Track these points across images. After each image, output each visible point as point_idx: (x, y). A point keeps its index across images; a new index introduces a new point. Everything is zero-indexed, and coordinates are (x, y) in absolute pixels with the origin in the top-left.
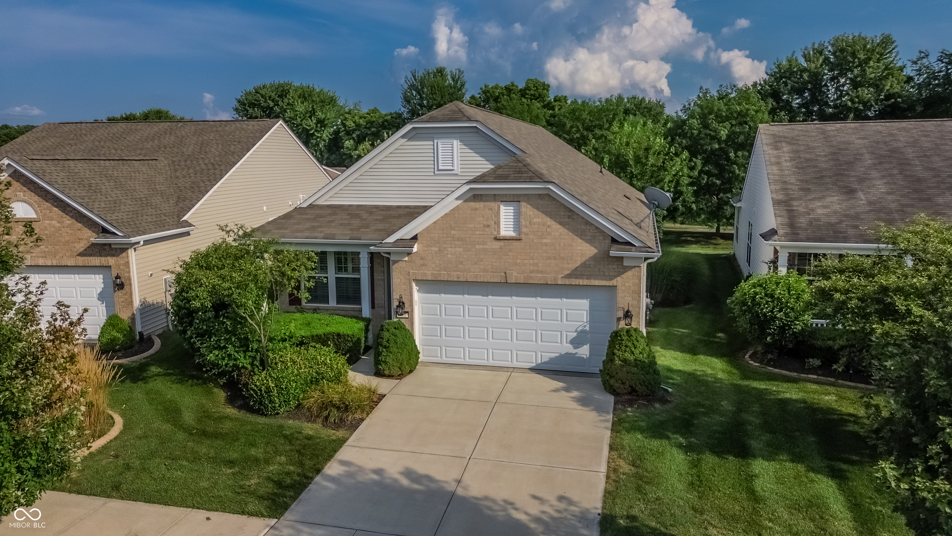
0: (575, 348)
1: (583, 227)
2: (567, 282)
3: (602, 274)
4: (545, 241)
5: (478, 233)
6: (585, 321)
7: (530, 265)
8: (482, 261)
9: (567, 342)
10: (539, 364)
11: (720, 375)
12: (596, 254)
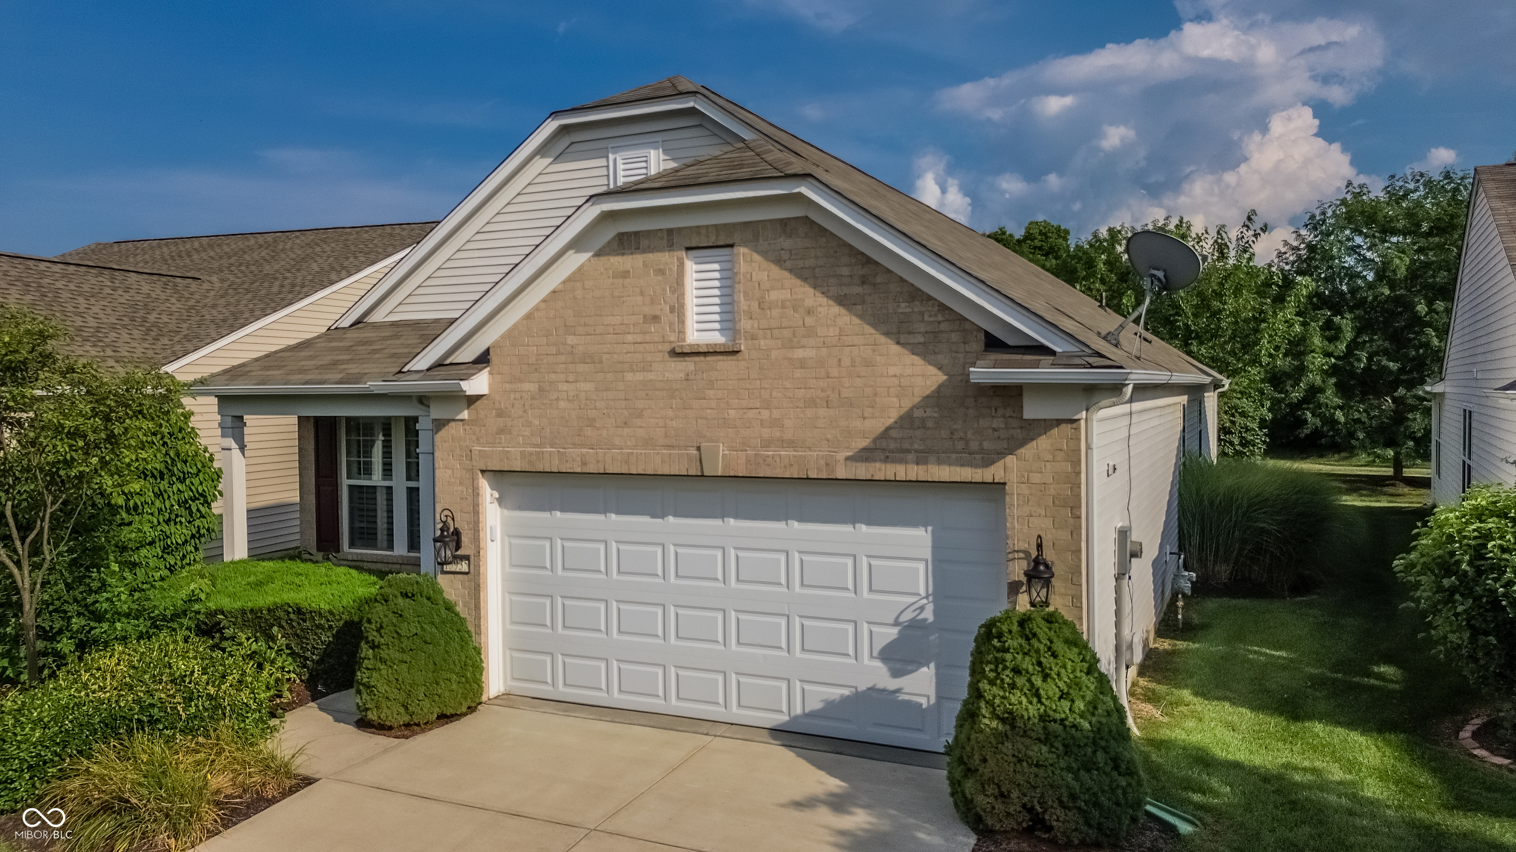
0: (896, 673)
1: (904, 308)
2: (862, 471)
3: (960, 445)
4: (799, 353)
5: (630, 338)
6: (922, 592)
7: (762, 423)
8: (640, 416)
9: (872, 656)
10: (796, 717)
11: (1372, 789)
12: (940, 387)
